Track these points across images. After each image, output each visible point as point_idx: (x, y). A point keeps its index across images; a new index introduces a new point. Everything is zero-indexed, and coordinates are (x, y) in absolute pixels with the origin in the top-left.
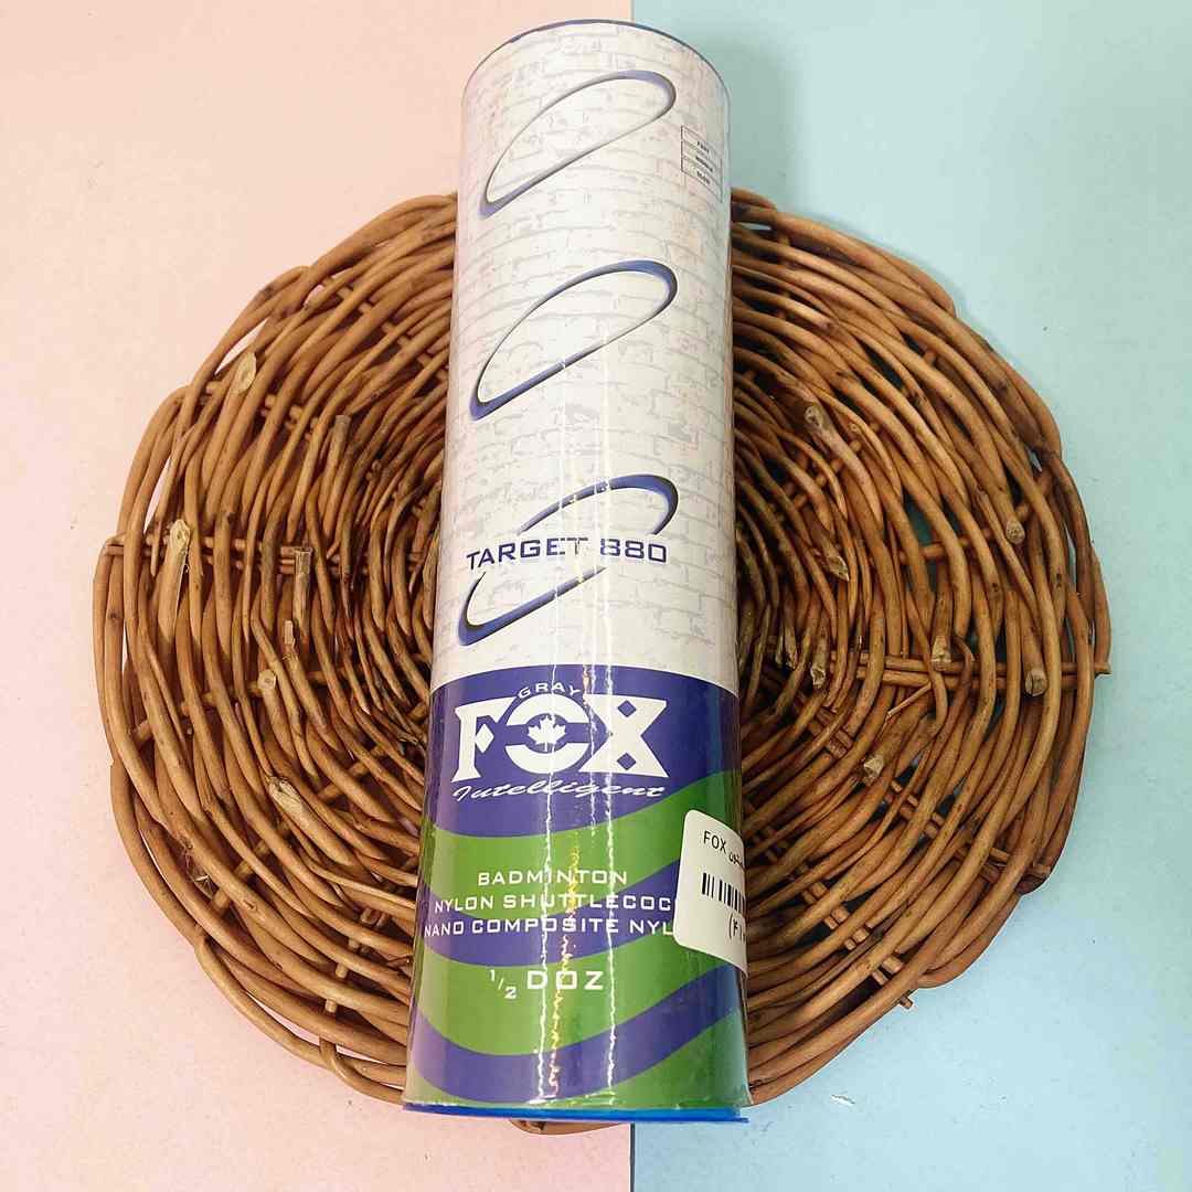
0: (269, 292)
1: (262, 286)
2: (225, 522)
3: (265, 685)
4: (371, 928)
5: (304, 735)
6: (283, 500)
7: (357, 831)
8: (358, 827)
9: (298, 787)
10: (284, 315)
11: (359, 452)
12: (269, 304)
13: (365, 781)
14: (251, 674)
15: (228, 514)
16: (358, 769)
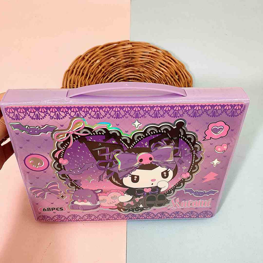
0: (167, 52)
1: (168, 51)
2: (133, 51)
3: (112, 58)
4: (83, 71)
5: (107, 63)
6: (137, 57)
7: (95, 69)
8: (96, 70)
9: (100, 63)
10: (164, 54)
11: (145, 64)
12: (165, 52)
13: (101, 70)
14: (113, 57)
15: (134, 51)
16: (102, 69)
